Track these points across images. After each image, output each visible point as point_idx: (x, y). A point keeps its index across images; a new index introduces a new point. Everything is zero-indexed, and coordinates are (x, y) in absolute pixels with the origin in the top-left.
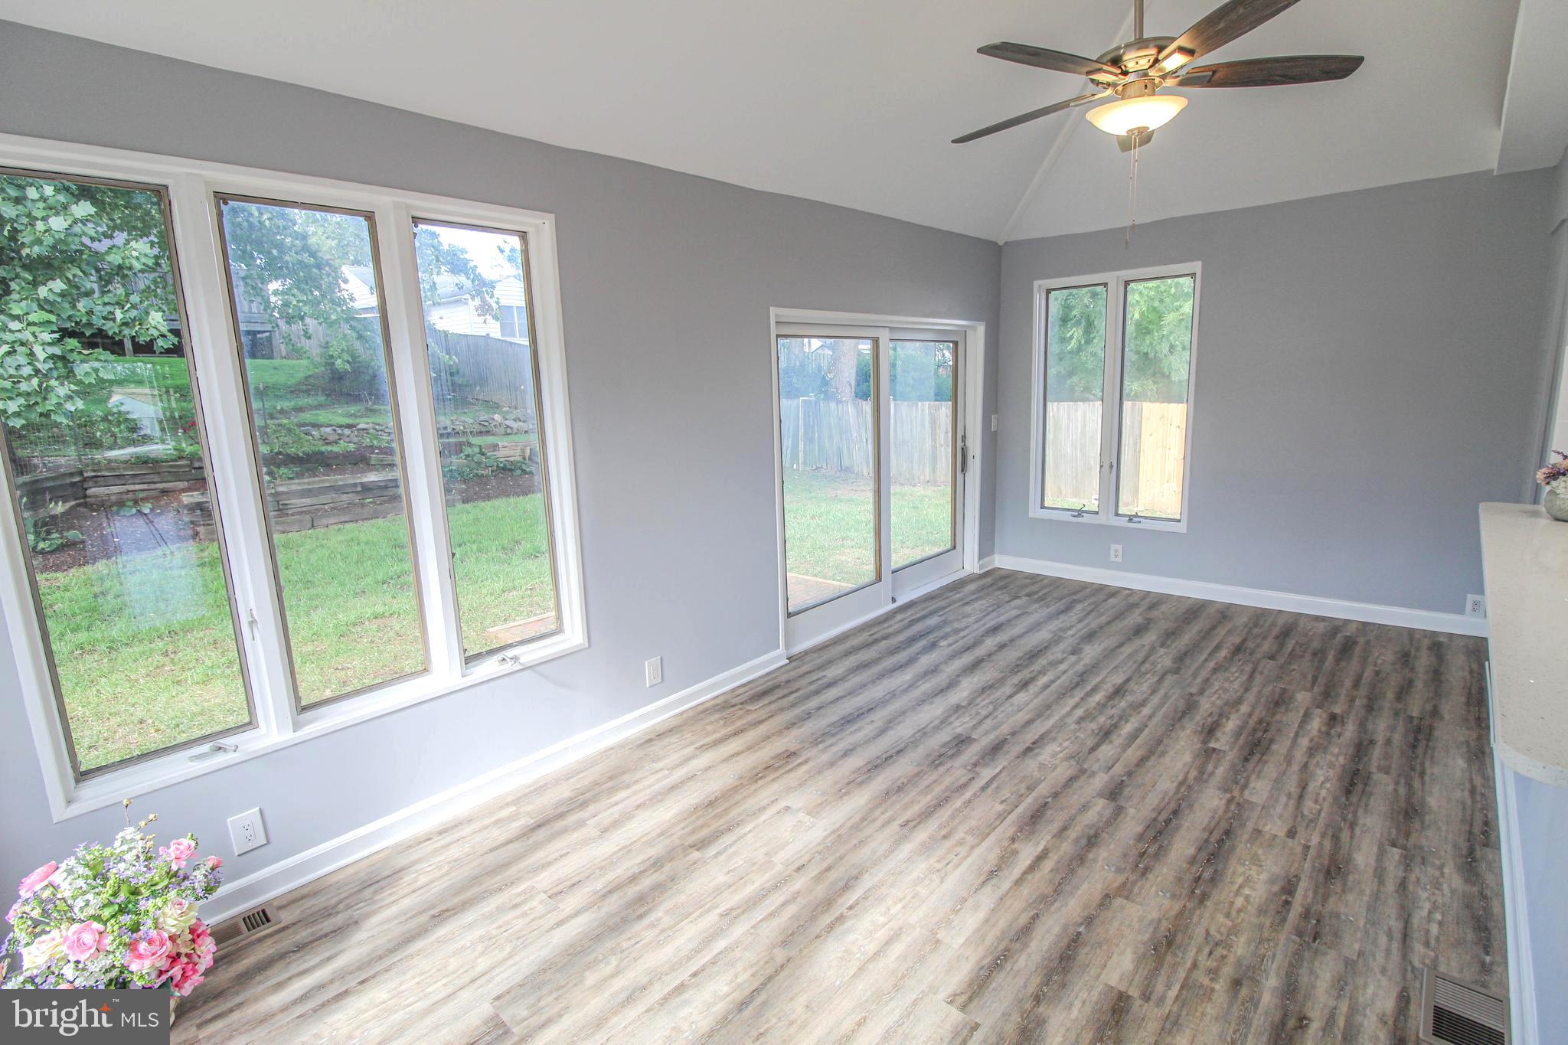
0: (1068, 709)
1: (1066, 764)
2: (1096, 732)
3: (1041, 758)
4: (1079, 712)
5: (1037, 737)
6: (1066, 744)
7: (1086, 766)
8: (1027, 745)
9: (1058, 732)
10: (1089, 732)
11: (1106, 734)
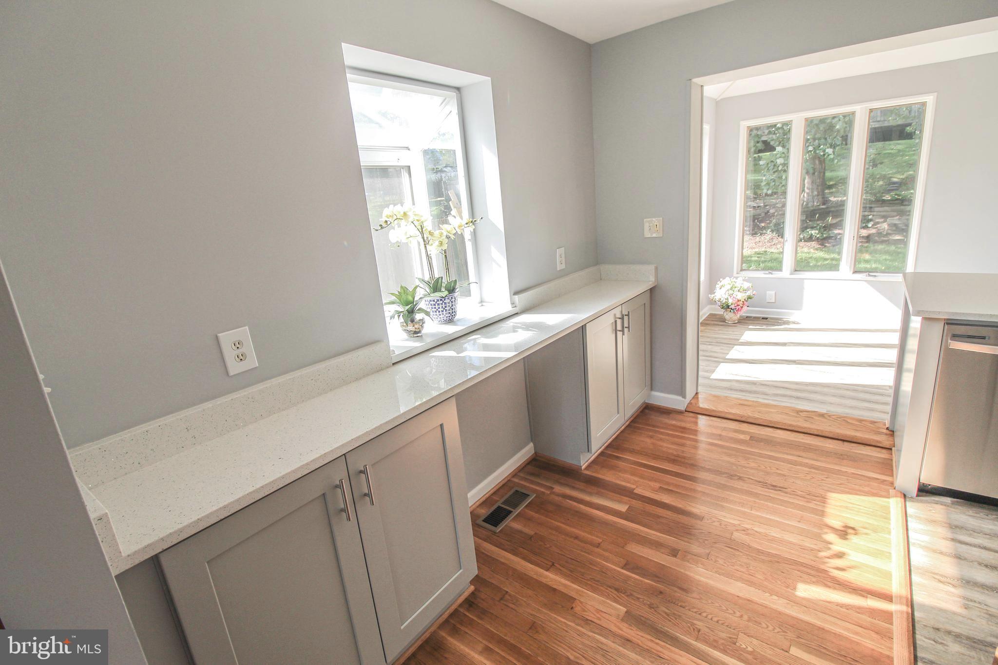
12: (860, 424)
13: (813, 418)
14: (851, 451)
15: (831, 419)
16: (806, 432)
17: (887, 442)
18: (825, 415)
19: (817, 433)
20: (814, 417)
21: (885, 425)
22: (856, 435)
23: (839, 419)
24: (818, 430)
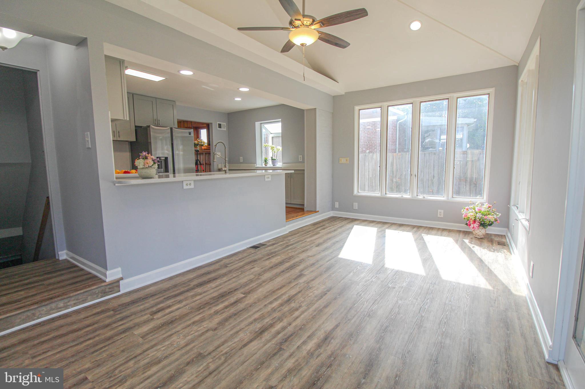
0: (302, 316)
1: (314, 285)
2: (293, 301)
3: (324, 287)
4: (297, 314)
5: (324, 297)
6: (312, 294)
7: (306, 285)
8: (329, 293)
9: (312, 300)
10: (297, 301)
11: (289, 300)
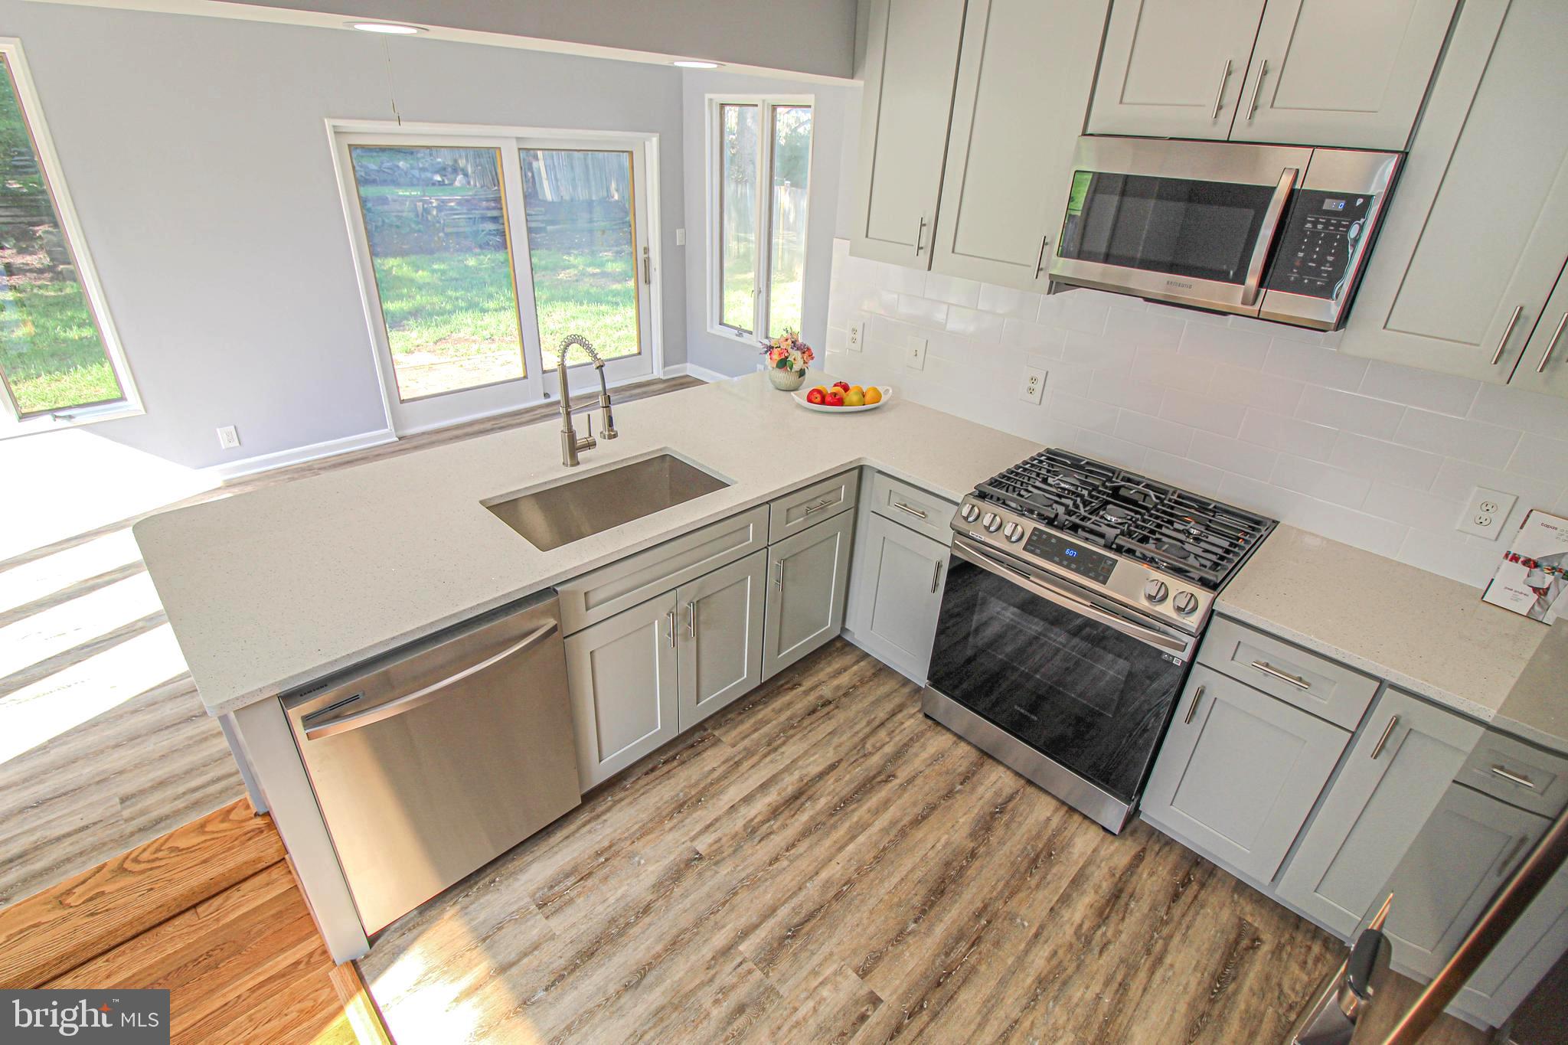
12: (203, 838)
13: (103, 893)
14: (221, 924)
15: (143, 866)
16: (107, 947)
17: (271, 850)
18: (128, 865)
19: (133, 932)
20: (107, 889)
21: (248, 807)
22: (211, 875)
23: (160, 855)
24: (131, 923)
